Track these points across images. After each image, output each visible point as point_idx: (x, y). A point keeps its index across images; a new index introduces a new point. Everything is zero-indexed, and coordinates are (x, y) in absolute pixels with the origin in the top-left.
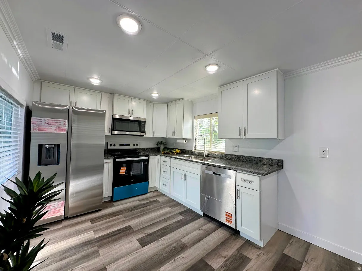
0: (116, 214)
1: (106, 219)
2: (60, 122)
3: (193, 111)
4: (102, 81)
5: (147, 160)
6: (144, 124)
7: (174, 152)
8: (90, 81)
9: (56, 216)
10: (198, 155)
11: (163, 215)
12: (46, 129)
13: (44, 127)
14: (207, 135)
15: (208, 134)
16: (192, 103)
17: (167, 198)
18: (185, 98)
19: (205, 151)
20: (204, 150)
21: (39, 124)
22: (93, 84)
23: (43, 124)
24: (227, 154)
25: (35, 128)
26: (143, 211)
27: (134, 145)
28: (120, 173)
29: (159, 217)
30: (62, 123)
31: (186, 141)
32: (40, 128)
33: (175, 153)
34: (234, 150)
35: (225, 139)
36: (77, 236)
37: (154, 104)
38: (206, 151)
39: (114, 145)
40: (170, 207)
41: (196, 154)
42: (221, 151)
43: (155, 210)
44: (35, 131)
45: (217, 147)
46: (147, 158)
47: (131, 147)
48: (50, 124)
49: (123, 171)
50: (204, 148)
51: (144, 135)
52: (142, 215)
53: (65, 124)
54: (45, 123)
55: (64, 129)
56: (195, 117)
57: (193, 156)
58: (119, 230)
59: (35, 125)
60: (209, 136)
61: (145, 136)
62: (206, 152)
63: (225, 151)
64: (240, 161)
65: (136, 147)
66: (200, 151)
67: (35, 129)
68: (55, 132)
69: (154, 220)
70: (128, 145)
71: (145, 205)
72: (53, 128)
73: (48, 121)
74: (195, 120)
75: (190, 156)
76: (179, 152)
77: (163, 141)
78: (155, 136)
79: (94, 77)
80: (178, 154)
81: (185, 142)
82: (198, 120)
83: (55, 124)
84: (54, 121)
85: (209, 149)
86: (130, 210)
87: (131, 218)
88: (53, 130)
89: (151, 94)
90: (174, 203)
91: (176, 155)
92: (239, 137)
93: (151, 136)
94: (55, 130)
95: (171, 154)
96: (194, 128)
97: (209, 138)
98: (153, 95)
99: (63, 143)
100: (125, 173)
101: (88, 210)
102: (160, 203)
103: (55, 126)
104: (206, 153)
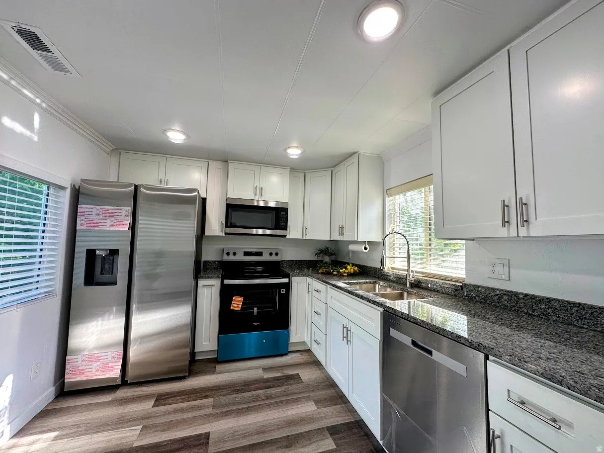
0: (204, 394)
1: (184, 401)
2: (120, 211)
3: (383, 177)
4: (188, 137)
5: (287, 286)
6: (284, 213)
7: (341, 271)
8: (168, 137)
9: (107, 376)
10: (395, 282)
11: (291, 423)
12: (97, 224)
13: (95, 221)
14: (418, 233)
15: (421, 230)
16: (381, 162)
17: (322, 375)
18: (361, 151)
19: (408, 270)
20: (406, 268)
21: (88, 216)
22: (173, 141)
23: (94, 216)
24: (470, 285)
25: (83, 222)
26: (256, 399)
27: (271, 254)
28: (232, 308)
29: (279, 427)
30: (123, 214)
31: (367, 246)
32: (90, 222)
33: (345, 272)
34: (492, 276)
35: (464, 242)
36: (112, 430)
37: (307, 174)
38: (412, 271)
39: (234, 254)
40: (317, 402)
41: (391, 278)
42: (454, 275)
43: (281, 402)
44: (82, 228)
45: (443, 264)
46: (286, 280)
47: (265, 258)
48: (105, 216)
49: (237, 303)
50: (406, 264)
51: (285, 236)
52: (249, 410)
53: (127, 215)
54: (98, 214)
55: (126, 224)
56: (387, 192)
57: (382, 283)
58: (183, 440)
59: (83, 218)
60: (423, 235)
61: (287, 237)
62: (411, 274)
63: (464, 276)
64: (517, 311)
65: (274, 258)
66: (401, 272)
67: (82, 224)
68: (112, 228)
69: (264, 432)
70: (259, 254)
71: (268, 384)
72: (108, 221)
73: (101, 211)
74: (388, 199)
75: (375, 283)
76: (352, 271)
77: (331, 247)
78: (308, 237)
79: (174, 128)
80: (352, 275)
81: (366, 249)
82: (397, 197)
83: (112, 215)
84: (110, 211)
85: (423, 268)
86: (235, 391)
87: (221, 413)
88: (108, 225)
89: (285, 150)
90: (330, 392)
91: (345, 278)
92: (503, 232)
93: (300, 237)
94: (112, 225)
95: (335, 275)
96: (387, 218)
97: (422, 241)
98: (290, 151)
99: (124, 248)
100: (242, 308)
101: (168, 373)
102: (301, 385)
103: (112, 219)
104: (412, 278)
